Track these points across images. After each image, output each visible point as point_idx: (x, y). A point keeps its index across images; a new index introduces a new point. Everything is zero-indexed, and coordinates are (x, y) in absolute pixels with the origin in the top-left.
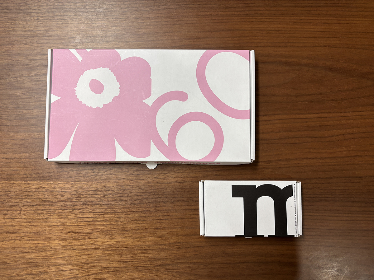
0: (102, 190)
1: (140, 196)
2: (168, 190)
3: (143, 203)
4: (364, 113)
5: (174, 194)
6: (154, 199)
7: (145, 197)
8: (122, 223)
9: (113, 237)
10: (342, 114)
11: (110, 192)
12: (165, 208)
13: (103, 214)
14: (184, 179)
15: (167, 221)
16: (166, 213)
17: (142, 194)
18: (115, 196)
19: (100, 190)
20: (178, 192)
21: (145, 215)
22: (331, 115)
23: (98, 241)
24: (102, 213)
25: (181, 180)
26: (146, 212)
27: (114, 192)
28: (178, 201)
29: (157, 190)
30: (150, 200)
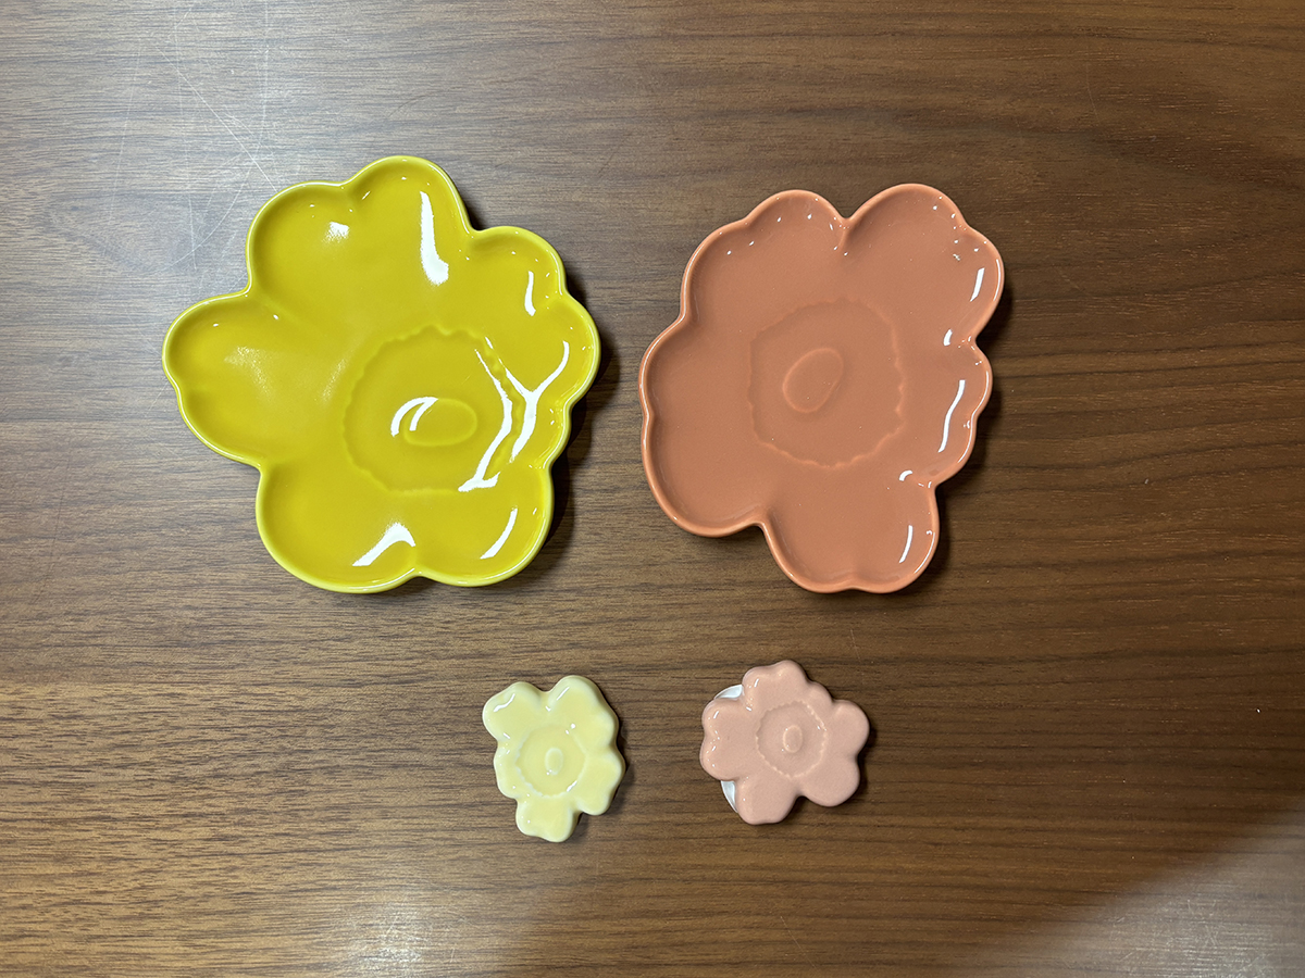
0: (40, 715)
1: (216, 742)
2: (345, 718)
3: (232, 777)
4: (1263, 354)
5: (374, 736)
6: (282, 759)
7: (241, 747)
8: (133, 870)
9: (95, 931)
10: (1164, 359)
11: (80, 726)
12: (334, 799)
13: (43, 826)
14: (421, 667)
15: (344, 859)
16: (338, 819)
17: (227, 735)
18: (99, 742)
19: (31, 714)
20: (394, 725)
21: (240, 830)
22: (1111, 363)
23: (24, 949)
24: (42, 821)
25: (408, 670)
26: (248, 818)
27: (95, 724)
28: (395, 766)
29: (297, 716)
30: (264, 763)
